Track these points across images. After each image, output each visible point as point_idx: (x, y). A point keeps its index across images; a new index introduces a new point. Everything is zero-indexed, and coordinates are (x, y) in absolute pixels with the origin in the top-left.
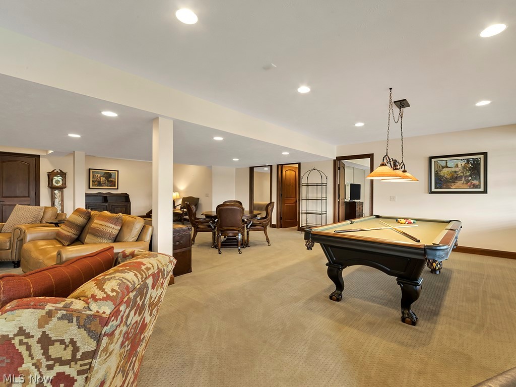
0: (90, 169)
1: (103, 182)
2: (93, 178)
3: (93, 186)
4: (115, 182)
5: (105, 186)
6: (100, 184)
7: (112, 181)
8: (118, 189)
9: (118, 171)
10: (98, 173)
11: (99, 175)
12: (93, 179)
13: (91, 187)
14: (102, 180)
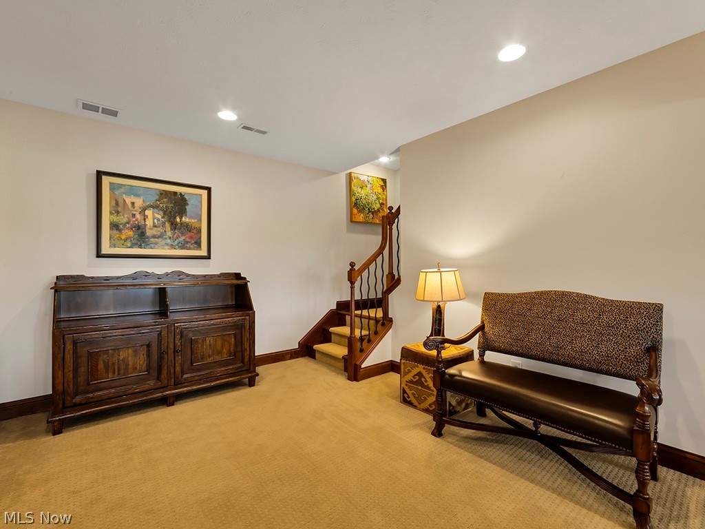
0: (100, 174)
1: (155, 232)
2: (116, 210)
3: (113, 245)
4: (199, 231)
5: (163, 247)
6: (141, 236)
7: (187, 228)
8: (208, 257)
9: (209, 189)
10: (132, 191)
11: (139, 202)
12: (116, 219)
13: (106, 249)
14: (149, 222)
